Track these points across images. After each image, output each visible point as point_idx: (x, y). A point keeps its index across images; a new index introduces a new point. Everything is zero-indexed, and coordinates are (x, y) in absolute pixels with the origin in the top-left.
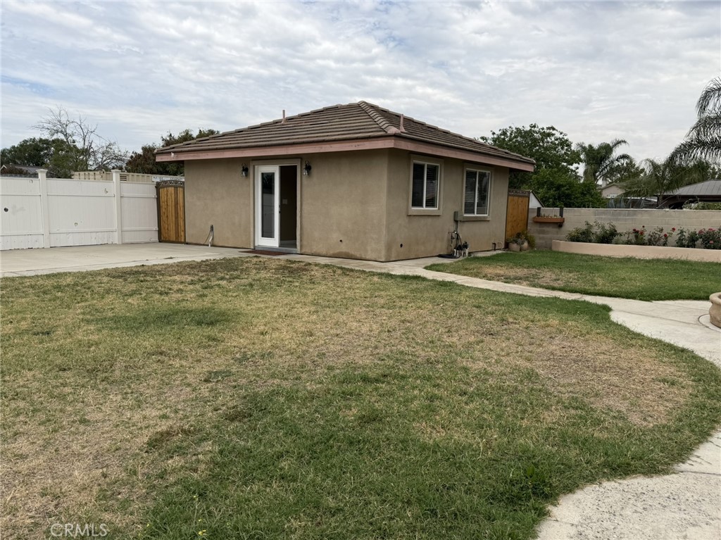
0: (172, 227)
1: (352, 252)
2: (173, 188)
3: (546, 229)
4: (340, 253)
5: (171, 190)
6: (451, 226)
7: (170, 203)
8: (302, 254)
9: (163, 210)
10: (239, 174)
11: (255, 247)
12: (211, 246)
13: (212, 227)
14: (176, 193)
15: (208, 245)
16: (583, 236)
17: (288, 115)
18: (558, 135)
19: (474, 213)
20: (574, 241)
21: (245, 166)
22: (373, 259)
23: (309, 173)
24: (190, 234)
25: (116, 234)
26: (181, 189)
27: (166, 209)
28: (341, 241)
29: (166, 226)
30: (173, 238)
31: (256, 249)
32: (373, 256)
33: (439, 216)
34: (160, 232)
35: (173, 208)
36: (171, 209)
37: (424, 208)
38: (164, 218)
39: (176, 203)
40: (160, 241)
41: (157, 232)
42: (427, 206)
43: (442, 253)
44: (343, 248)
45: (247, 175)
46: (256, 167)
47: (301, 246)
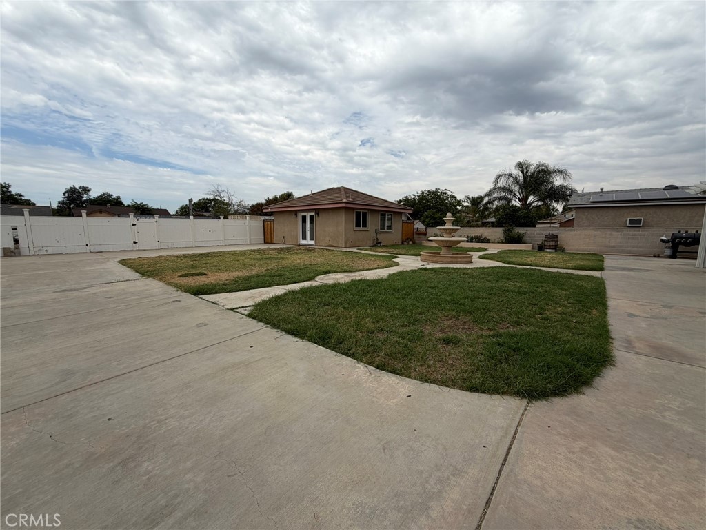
1: (332, 245)
5: (269, 223)
6: (374, 235)
7: (268, 228)
8: (316, 246)
9: (266, 231)
10: (294, 216)
15: (282, 244)
17: (313, 192)
18: (449, 193)
19: (385, 230)
21: (296, 213)
23: (318, 215)
24: (276, 239)
25: (248, 241)
26: (273, 222)
28: (329, 240)
29: (267, 237)
30: (270, 241)
31: (301, 244)
32: (339, 246)
33: (368, 231)
34: (264, 239)
38: (266, 234)
39: (271, 228)
40: (265, 242)
42: (363, 227)
43: (369, 245)
44: (330, 243)
45: (297, 217)
46: (301, 214)
47: (316, 243)
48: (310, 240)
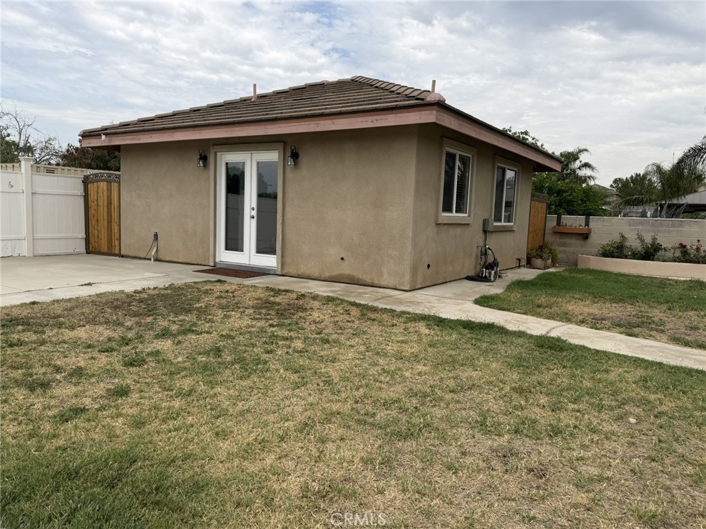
0: (104, 234)
1: (359, 275)
2: (105, 183)
3: (567, 241)
4: (342, 275)
5: (103, 185)
6: (479, 238)
7: (101, 203)
8: (283, 276)
9: (92, 212)
10: (194, 164)
11: (215, 263)
12: (155, 260)
13: (156, 236)
14: (109, 190)
15: (150, 259)
16: (617, 251)
18: (531, 140)
19: (500, 221)
20: (608, 257)
21: (203, 153)
22: (392, 287)
23: (296, 164)
24: (128, 242)
25: (25, 243)
26: (116, 184)
27: (97, 210)
28: (342, 259)
29: (96, 232)
30: (105, 249)
31: (218, 266)
32: (392, 282)
33: (468, 224)
34: (87, 240)
35: (106, 209)
36: (103, 211)
37: (454, 214)
38: (93, 222)
39: (110, 203)
40: (89, 251)
41: (84, 241)
42: (457, 212)
43: (469, 275)
44: (346, 269)
45: (205, 166)
46: (218, 154)
47: (283, 264)
48: (260, 250)
